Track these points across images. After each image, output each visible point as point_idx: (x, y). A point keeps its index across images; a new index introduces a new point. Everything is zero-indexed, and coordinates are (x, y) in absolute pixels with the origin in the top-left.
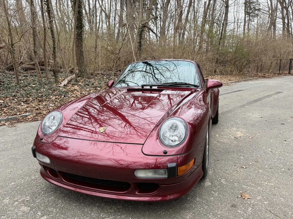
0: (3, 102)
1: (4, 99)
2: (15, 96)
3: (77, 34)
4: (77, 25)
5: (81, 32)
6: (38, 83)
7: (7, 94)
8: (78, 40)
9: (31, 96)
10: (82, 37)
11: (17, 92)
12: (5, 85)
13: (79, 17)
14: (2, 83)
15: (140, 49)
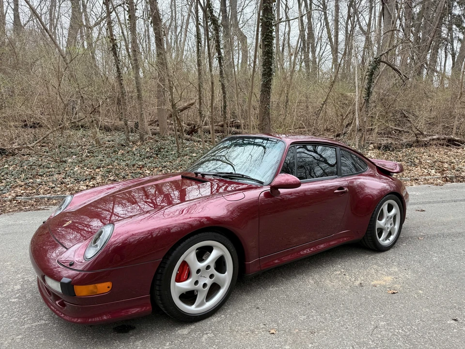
0: (149, 172)
1: (152, 169)
2: (165, 166)
3: (263, 84)
4: (264, 71)
5: (270, 81)
6: (201, 152)
7: (158, 163)
8: (263, 92)
9: (181, 168)
10: (269, 88)
11: (170, 162)
12: (163, 153)
13: (267, 60)
14: (162, 150)
15: (368, 99)
